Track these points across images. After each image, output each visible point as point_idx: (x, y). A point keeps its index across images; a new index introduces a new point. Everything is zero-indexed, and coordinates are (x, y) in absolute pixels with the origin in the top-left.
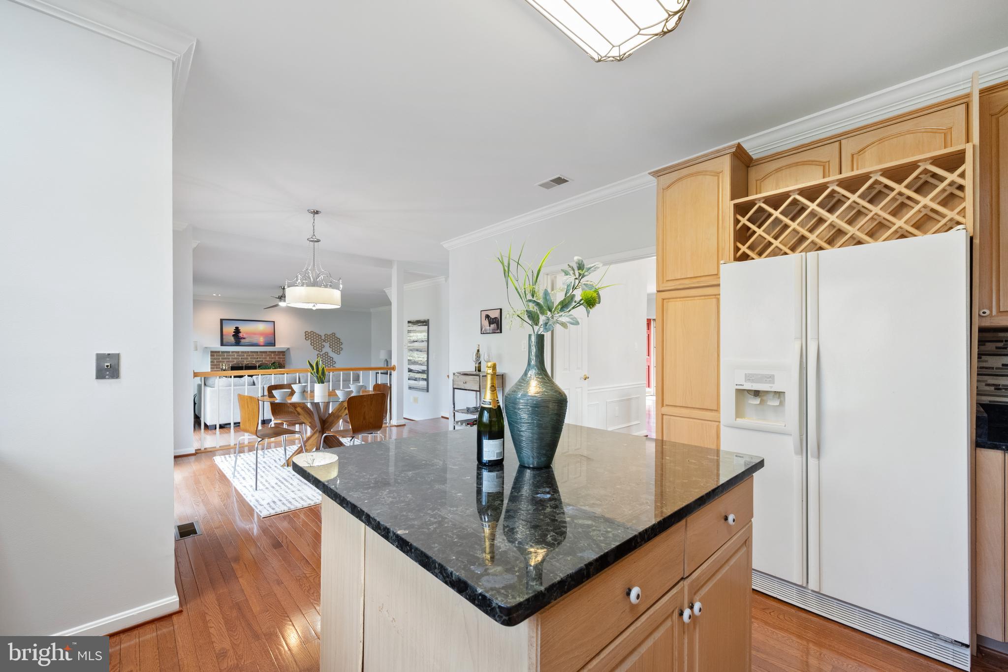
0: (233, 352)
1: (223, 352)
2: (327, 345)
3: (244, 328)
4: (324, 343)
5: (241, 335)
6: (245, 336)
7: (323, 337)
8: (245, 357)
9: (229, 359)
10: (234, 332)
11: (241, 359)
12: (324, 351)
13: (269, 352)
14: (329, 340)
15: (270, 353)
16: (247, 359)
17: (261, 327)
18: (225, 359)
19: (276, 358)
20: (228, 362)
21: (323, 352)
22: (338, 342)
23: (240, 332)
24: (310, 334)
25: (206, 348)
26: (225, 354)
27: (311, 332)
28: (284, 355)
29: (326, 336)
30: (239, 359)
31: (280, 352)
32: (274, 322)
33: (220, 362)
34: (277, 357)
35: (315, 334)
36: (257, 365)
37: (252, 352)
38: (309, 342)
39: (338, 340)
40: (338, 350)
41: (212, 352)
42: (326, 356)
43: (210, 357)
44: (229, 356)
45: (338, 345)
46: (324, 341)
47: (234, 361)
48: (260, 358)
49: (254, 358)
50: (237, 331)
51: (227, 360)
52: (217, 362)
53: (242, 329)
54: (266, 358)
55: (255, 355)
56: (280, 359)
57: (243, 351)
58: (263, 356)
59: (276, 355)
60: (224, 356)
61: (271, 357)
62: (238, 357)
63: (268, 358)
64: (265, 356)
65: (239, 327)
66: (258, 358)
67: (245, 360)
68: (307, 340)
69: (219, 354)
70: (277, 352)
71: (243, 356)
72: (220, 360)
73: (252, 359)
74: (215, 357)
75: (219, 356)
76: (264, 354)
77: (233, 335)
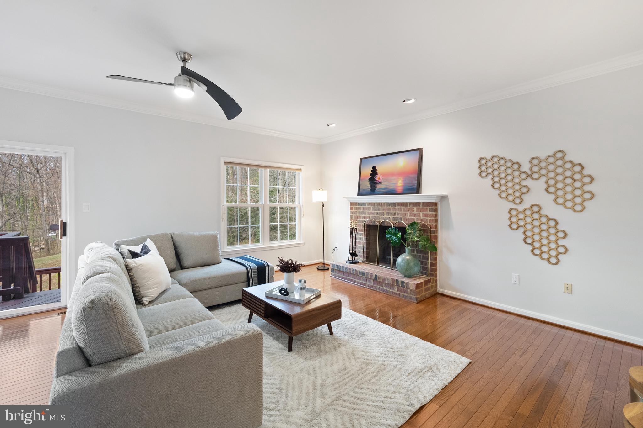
0: (369, 204)
2: (538, 186)
3: (382, 167)
4: (529, 182)
5: (377, 178)
6: (381, 179)
7: (526, 167)
10: (371, 174)
11: (377, 214)
12: (528, 201)
13: (411, 203)
14: (543, 172)
15: (411, 206)
16: (383, 214)
17: (402, 162)
18: (362, 213)
19: (419, 216)
20: (364, 217)
21: (527, 205)
22: (577, 177)
23: (377, 174)
24: (489, 164)
25: (347, 198)
26: (362, 207)
27: (493, 158)
28: (436, 210)
29: (536, 162)
31: (426, 203)
32: (421, 151)
34: (421, 213)
35: (502, 162)
36: (392, 225)
38: (488, 182)
39: (577, 169)
40: (578, 200)
41: (352, 204)
42: (536, 216)
43: (349, 210)
45: (578, 184)
46: (530, 176)
47: (369, 217)
48: (398, 214)
49: (391, 213)
51: (363, 215)
53: (379, 169)
54: (405, 214)
55: (392, 209)
56: (426, 217)
57: (380, 204)
58: (402, 211)
59: (420, 210)
60: (361, 210)
61: (414, 212)
62: (374, 211)
63: (409, 214)
64: (404, 211)
65: (376, 168)
66: (395, 213)
67: (381, 217)
68: (482, 177)
69: (357, 207)
70: (421, 206)
71: (379, 209)
72: (358, 215)
73: (388, 215)
74: (353, 210)
75: (357, 209)
76: (403, 207)
77: (370, 179)
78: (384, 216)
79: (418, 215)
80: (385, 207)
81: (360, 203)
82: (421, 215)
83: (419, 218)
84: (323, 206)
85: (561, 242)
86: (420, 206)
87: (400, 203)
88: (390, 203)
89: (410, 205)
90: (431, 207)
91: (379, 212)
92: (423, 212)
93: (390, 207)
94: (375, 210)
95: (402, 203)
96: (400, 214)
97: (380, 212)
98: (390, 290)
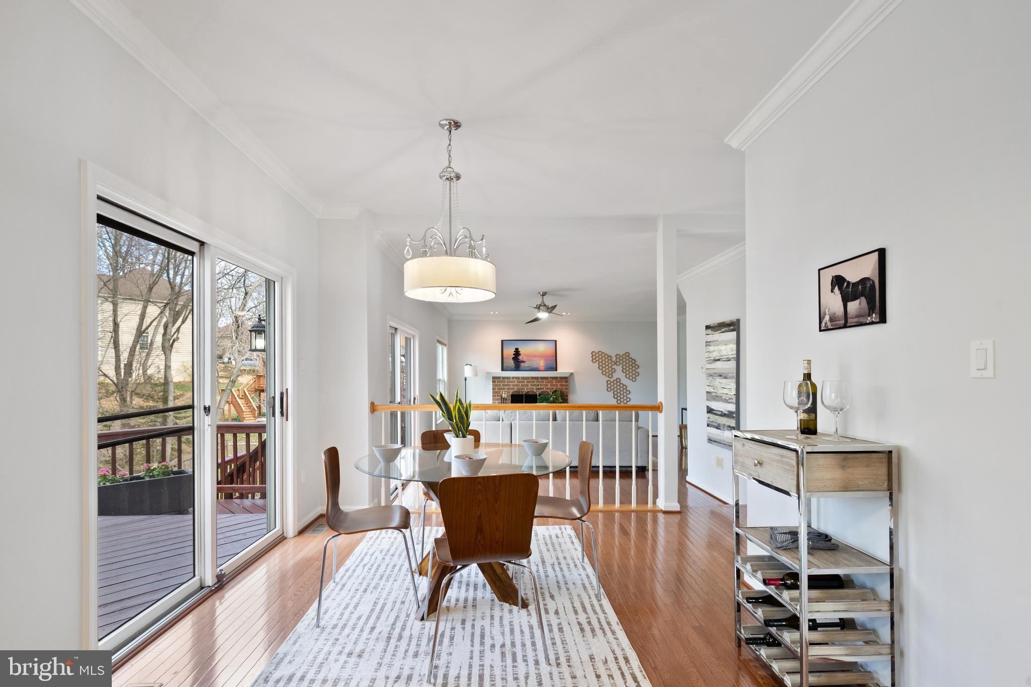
0: (513, 378)
1: (504, 378)
2: (619, 369)
3: (524, 350)
4: (615, 367)
5: (520, 358)
7: (614, 359)
8: (526, 383)
9: (509, 385)
11: (522, 385)
12: (615, 376)
13: (550, 378)
14: (621, 362)
15: (551, 380)
16: (527, 385)
17: (541, 348)
18: (506, 385)
19: (558, 386)
20: (509, 389)
21: (614, 378)
22: (634, 365)
23: (520, 354)
24: (597, 355)
25: (488, 373)
26: (506, 380)
27: (599, 352)
28: (567, 382)
29: (618, 356)
30: (518, 385)
31: (562, 377)
32: (556, 341)
33: (501, 389)
35: (603, 355)
36: (537, 394)
37: (533, 378)
38: (596, 365)
39: (634, 361)
40: (634, 376)
41: (494, 378)
42: (618, 384)
43: (491, 383)
44: (510, 382)
45: (634, 369)
46: (615, 363)
47: (514, 391)
48: (541, 385)
49: (535, 385)
50: (517, 353)
51: (507, 387)
52: (498, 389)
53: (522, 350)
54: (546, 385)
55: (535, 382)
56: (562, 386)
57: (524, 378)
58: (543, 383)
59: (558, 382)
60: (505, 383)
61: (552, 383)
62: (518, 383)
63: (549, 385)
66: (538, 384)
67: (525, 388)
68: (593, 362)
69: (500, 380)
70: (558, 379)
71: (524, 382)
72: (501, 387)
73: (532, 386)
74: (496, 383)
75: (501, 382)
76: (545, 381)
77: (513, 358)
78: (528, 387)
79: (556, 385)
80: (529, 380)
84: (466, 380)
85: (628, 396)
86: (556, 379)
87: (542, 377)
90: (564, 380)
92: (560, 383)
93: (534, 380)
94: (520, 383)
95: (544, 377)
97: (524, 384)
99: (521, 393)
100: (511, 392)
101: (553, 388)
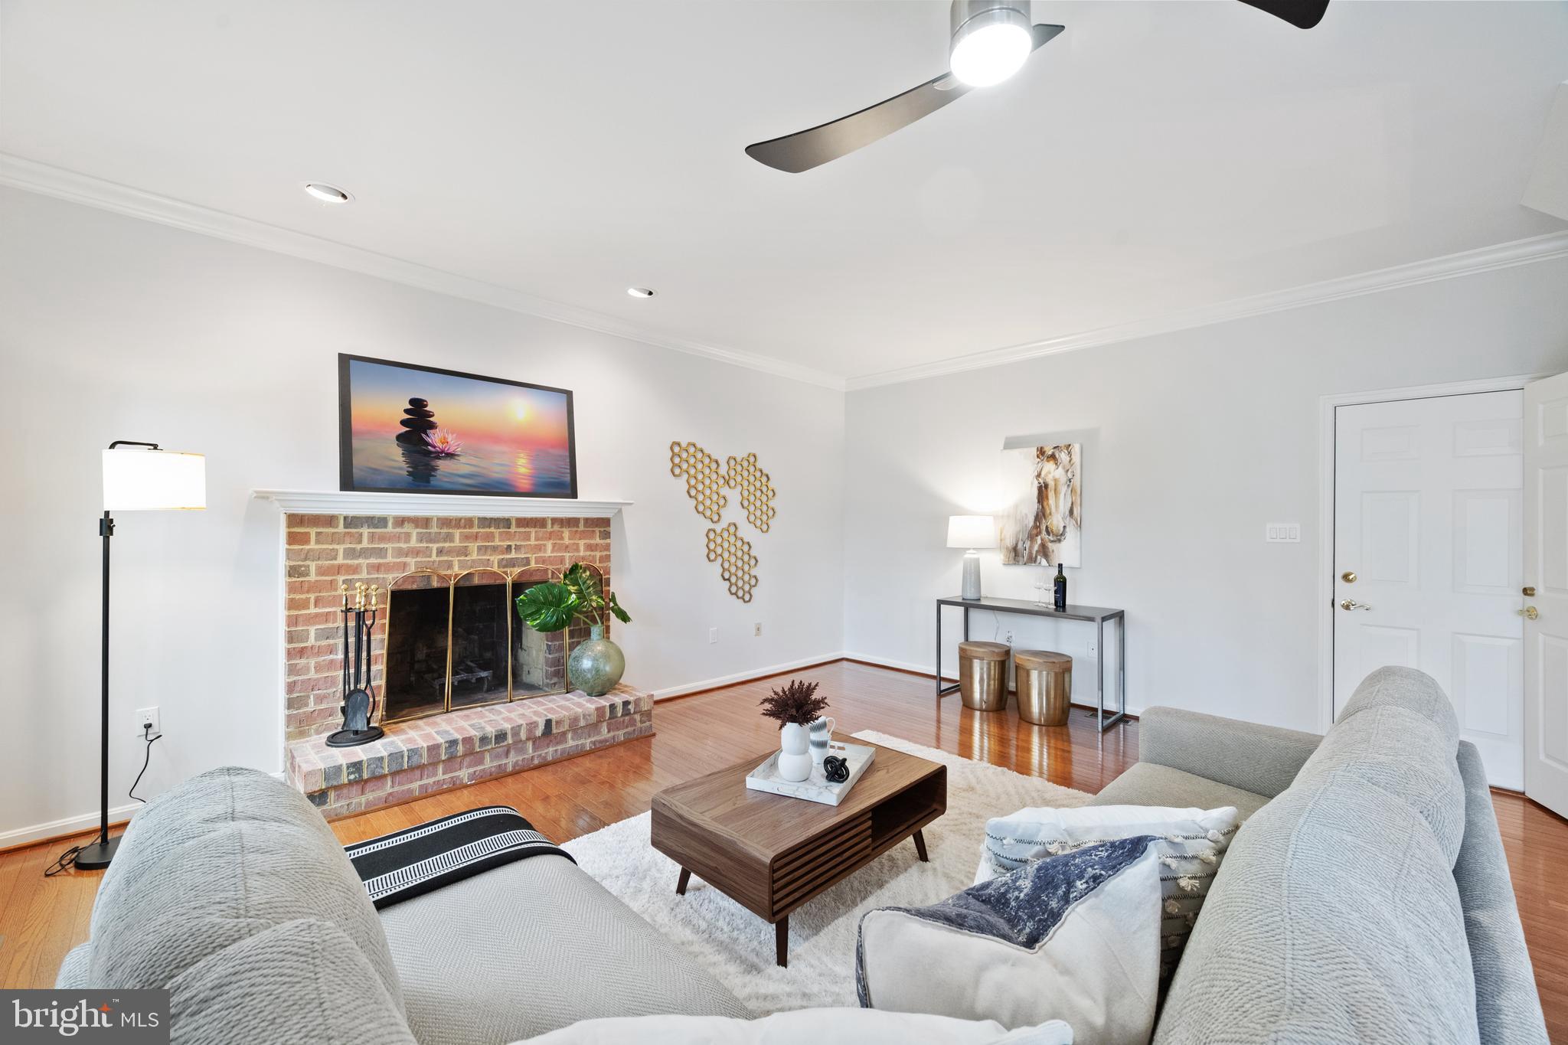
0: (401, 521)
1: (351, 522)
2: (733, 495)
3: (449, 407)
4: (725, 491)
5: (435, 438)
6: (453, 445)
7: (723, 470)
8: (457, 543)
9: (381, 552)
10: (404, 423)
11: (440, 552)
12: (725, 517)
13: (554, 520)
14: (739, 478)
15: (556, 528)
16: (464, 552)
17: (516, 410)
18: (364, 553)
19: (577, 550)
20: (378, 568)
21: (724, 524)
22: (764, 489)
23: (432, 426)
24: (684, 455)
25: (263, 497)
26: (365, 531)
28: (606, 535)
30: (427, 552)
31: (592, 520)
32: (566, 393)
33: (339, 569)
34: (582, 543)
35: (699, 455)
36: (509, 580)
37: (487, 522)
38: (681, 484)
39: (764, 479)
40: (764, 518)
41: (296, 521)
42: (732, 539)
43: (282, 545)
44: (383, 538)
45: (764, 499)
46: (727, 483)
47: (405, 565)
48: (518, 548)
49: (495, 549)
50: (419, 418)
51: (373, 561)
52: (321, 571)
53: (439, 413)
54: (539, 548)
55: (497, 536)
56: (592, 551)
57: (445, 522)
58: (529, 540)
59: (578, 536)
60: (360, 542)
61: (562, 542)
62: (425, 545)
63: (549, 545)
64: (537, 539)
65: (426, 406)
66: (509, 547)
67: (456, 560)
68: (675, 476)
69: (333, 533)
70: (581, 527)
71: (449, 538)
72: (340, 560)
73: (485, 553)
74: (313, 545)
75: (334, 539)
76: (533, 530)
77: (400, 438)
78: (467, 558)
79: (575, 547)
80: (475, 530)
81: (354, 518)
82: (582, 548)
83: (576, 554)
84: (105, 528)
85: (753, 572)
86: (578, 527)
87: (525, 519)
88: (491, 519)
89: (553, 524)
90: (602, 529)
91: (447, 545)
92: (586, 541)
93: (492, 530)
94: (431, 541)
95: (531, 519)
96: (523, 549)
97: (452, 545)
98: (589, 741)
99: (435, 584)
100: (391, 580)
101: (562, 560)
